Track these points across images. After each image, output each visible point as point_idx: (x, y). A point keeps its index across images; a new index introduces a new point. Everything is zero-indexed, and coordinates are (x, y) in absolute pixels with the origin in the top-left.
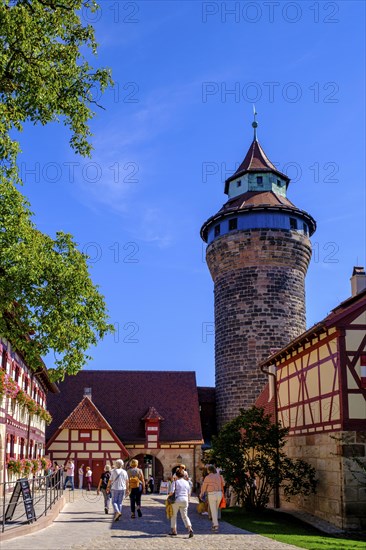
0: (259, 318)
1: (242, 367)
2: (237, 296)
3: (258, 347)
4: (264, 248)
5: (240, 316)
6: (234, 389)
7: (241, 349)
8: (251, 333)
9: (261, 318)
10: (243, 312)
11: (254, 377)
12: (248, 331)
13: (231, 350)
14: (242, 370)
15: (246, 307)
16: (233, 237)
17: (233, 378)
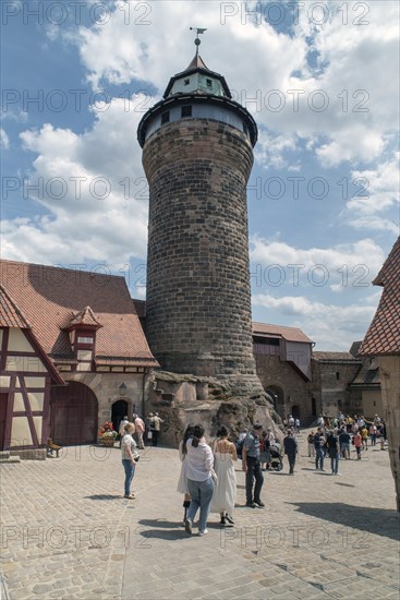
0: (212, 217)
1: (191, 272)
2: (188, 190)
3: (211, 250)
4: (221, 142)
5: (190, 212)
6: (181, 299)
7: (191, 250)
8: (203, 233)
9: (215, 218)
10: (194, 208)
11: (207, 284)
12: (199, 230)
13: (177, 252)
14: (191, 276)
15: (199, 203)
16: (187, 124)
17: (179, 285)
